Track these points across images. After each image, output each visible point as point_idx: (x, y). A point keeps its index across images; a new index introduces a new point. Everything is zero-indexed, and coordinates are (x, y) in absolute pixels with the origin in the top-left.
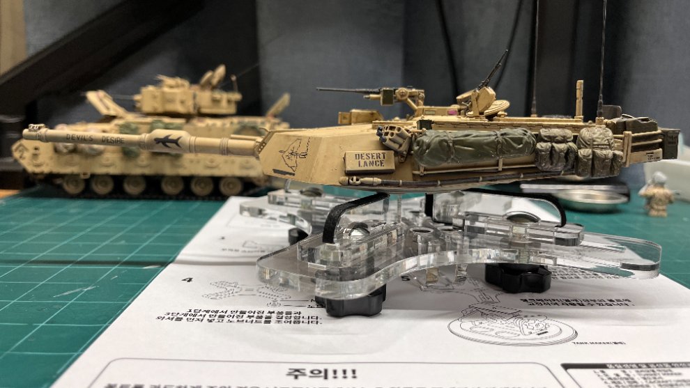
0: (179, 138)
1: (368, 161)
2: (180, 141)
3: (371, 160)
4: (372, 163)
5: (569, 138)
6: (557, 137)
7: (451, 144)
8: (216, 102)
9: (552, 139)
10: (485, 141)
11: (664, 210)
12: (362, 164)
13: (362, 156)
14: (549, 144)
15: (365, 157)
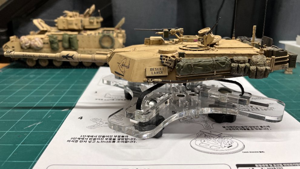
0: (73, 55)
1: (156, 72)
2: (73, 57)
3: (157, 71)
4: (157, 73)
5: (246, 61)
6: (241, 61)
7: (192, 66)
8: (91, 23)
9: (238, 62)
10: (208, 64)
11: (291, 71)
12: (153, 73)
13: (153, 69)
14: (237, 64)
15: (155, 70)
